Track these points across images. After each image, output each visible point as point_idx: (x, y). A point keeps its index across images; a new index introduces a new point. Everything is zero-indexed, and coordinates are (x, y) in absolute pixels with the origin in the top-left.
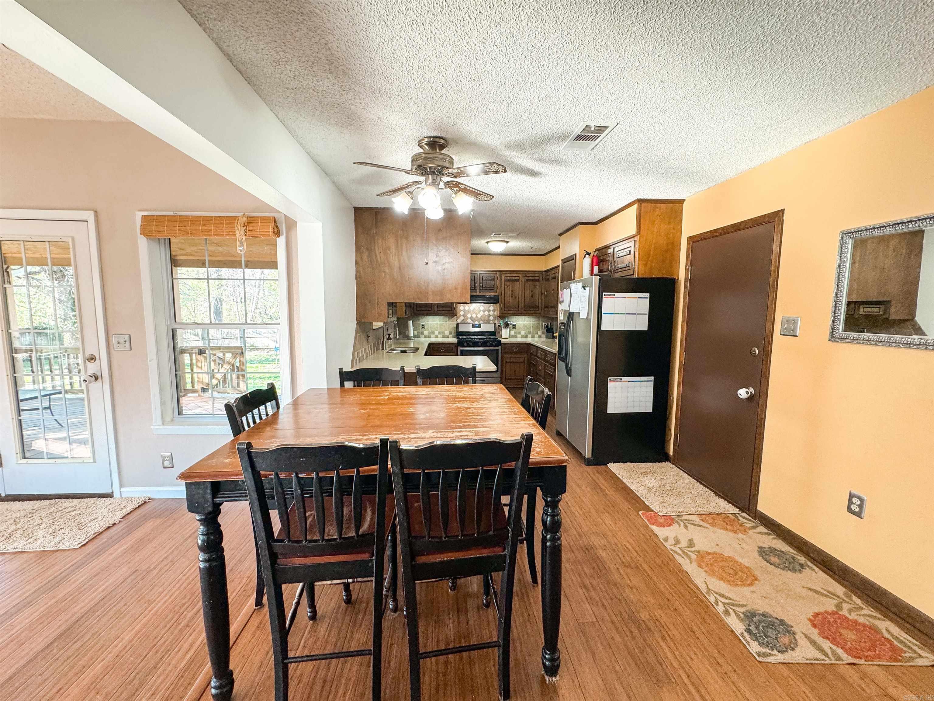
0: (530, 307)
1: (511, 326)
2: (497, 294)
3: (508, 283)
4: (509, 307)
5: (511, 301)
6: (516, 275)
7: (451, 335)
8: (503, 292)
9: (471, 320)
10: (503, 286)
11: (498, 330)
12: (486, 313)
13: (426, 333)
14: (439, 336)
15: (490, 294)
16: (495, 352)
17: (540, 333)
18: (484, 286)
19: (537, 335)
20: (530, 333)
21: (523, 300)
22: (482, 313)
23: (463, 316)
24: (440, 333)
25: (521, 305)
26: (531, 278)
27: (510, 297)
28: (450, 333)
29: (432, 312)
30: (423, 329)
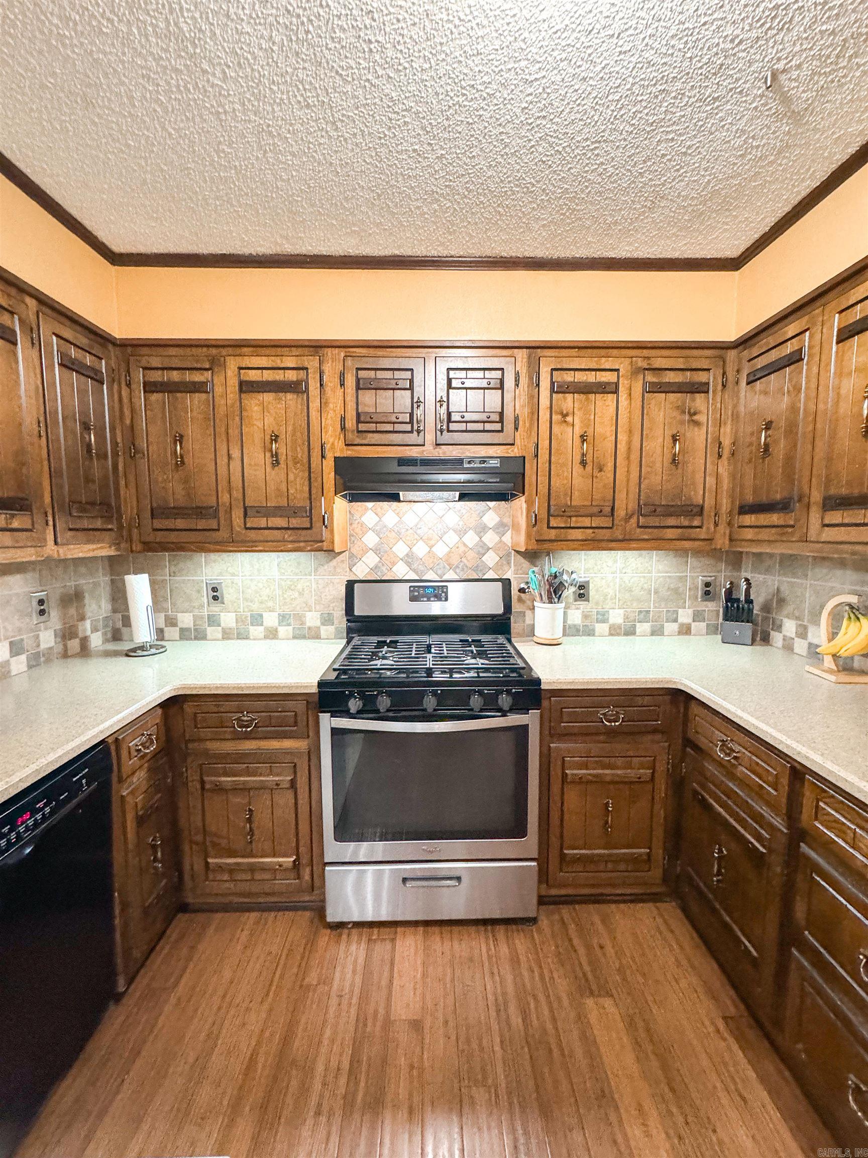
0: (670, 511)
1: (572, 589)
2: (514, 452)
3: (568, 401)
4: (567, 512)
5: (578, 482)
6: (607, 364)
7: (331, 629)
8: (544, 444)
9: (409, 564)
10: (544, 415)
11: (516, 607)
12: (471, 539)
13: (228, 619)
14: (283, 631)
15: (483, 451)
16: (509, 736)
17: (685, 616)
18: (455, 417)
19: (674, 627)
20: (644, 615)
21: (635, 475)
22: (452, 538)
23: (376, 551)
24: (283, 619)
25: (625, 503)
26: (671, 377)
27: (577, 468)
28: (327, 620)
29: (223, 534)
30: (216, 608)
